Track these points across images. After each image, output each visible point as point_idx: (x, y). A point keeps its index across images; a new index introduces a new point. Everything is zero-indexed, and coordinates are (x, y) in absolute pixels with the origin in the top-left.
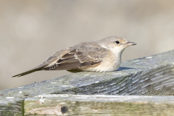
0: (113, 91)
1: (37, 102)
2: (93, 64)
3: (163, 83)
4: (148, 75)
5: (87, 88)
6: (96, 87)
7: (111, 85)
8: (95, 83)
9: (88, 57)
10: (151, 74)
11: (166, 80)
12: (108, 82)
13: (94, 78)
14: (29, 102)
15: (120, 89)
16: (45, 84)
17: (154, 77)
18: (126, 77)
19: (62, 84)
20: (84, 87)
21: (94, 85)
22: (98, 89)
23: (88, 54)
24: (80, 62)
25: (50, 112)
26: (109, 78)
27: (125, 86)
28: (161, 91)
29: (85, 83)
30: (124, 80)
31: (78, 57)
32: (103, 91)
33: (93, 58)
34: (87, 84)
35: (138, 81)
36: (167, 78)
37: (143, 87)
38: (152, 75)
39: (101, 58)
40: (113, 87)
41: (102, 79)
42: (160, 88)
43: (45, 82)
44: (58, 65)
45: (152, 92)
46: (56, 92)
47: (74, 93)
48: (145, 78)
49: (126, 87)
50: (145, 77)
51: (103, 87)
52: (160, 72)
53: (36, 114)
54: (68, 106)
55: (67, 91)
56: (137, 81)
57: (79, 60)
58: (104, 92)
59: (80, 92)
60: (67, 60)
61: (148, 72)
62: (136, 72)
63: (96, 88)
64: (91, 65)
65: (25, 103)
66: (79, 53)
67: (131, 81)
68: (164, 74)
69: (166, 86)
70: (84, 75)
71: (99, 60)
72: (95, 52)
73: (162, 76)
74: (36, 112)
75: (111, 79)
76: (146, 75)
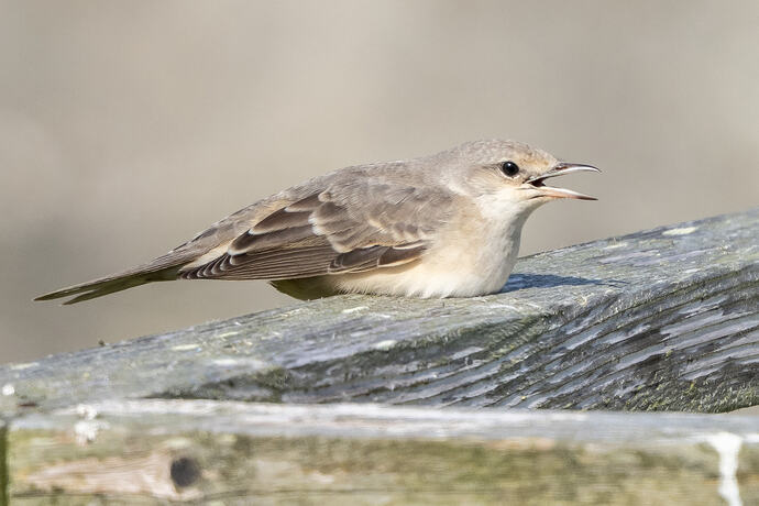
0: (466, 386)
1: (63, 434)
2: (390, 257)
3: (723, 348)
4: (647, 314)
5: (335, 373)
6: (381, 366)
7: (457, 356)
8: (375, 351)
9: (369, 228)
10: (661, 308)
11: (739, 335)
12: (440, 342)
13: (381, 323)
14: (27, 434)
15: (501, 374)
16: (145, 352)
17: (680, 319)
18: (534, 321)
19: (218, 353)
20: (318, 368)
21: (372, 359)
22: (393, 376)
23: (368, 214)
24: (332, 250)
25: (121, 481)
26: (446, 327)
27: (528, 362)
28: (713, 385)
29: (326, 349)
30: (523, 337)
31: (324, 225)
32: (415, 387)
33: (393, 231)
34: (336, 351)
35: (592, 340)
36: (746, 323)
37: (621, 366)
38: (670, 311)
39: (426, 232)
40: (467, 368)
41: (413, 332)
42: (710, 371)
43: (148, 340)
44: (236, 257)
45: (665, 389)
46: (172, 391)
47: (266, 393)
48: (634, 325)
49: (533, 367)
50: (631, 320)
51: (418, 366)
52: (708, 297)
53: (58, 491)
54: (203, 454)
55: (231, 383)
56: (589, 339)
57: (331, 239)
58: (419, 388)
59: (295, 389)
60: (277, 239)
61: (646, 297)
62: (585, 298)
63: (380, 371)
64: (381, 263)
65: (10, 438)
66: (331, 209)
67: (561, 337)
68: (727, 307)
69: (737, 363)
70: (339, 312)
71: (420, 241)
72: (400, 205)
73: (719, 317)
74: (60, 483)
75: (456, 332)
76: (636, 313)
